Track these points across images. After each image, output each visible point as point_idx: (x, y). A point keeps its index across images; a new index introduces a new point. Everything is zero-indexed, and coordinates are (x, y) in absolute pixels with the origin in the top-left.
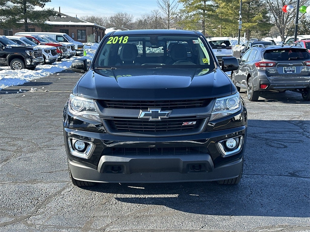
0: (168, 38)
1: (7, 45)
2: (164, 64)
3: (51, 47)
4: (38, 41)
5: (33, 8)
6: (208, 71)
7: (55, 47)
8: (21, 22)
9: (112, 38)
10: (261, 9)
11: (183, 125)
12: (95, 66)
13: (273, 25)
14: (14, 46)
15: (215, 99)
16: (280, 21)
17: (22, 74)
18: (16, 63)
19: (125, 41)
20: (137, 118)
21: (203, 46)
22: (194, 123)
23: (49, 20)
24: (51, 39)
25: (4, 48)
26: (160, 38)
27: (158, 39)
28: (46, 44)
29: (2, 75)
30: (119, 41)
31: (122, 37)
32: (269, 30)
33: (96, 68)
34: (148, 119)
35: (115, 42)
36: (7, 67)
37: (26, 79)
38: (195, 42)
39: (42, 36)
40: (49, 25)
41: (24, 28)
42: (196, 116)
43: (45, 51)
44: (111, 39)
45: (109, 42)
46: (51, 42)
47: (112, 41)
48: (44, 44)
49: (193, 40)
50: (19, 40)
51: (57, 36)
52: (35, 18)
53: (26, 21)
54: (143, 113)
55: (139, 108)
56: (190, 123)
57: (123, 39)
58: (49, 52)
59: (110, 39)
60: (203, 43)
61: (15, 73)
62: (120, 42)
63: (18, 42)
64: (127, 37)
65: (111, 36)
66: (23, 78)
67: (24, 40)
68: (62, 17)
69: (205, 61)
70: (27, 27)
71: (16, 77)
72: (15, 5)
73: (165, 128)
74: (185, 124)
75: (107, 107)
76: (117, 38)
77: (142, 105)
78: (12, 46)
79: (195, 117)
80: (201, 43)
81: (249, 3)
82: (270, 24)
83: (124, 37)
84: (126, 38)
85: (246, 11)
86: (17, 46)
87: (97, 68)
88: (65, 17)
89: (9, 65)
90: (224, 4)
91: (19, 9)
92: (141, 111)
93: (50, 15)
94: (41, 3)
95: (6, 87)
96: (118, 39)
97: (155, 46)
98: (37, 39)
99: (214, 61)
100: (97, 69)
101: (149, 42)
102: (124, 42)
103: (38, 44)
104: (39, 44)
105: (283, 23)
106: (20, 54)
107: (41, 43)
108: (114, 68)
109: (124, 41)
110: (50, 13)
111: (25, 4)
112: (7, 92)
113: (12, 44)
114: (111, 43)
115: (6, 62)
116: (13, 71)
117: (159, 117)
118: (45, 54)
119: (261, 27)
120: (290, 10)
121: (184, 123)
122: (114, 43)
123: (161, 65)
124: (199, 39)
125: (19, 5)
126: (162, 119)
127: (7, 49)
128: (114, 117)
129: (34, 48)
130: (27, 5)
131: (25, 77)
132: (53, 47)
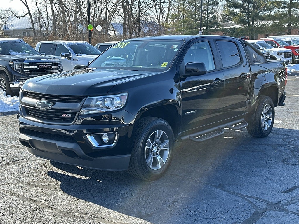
4: (278, 44)
7: (290, 50)
8: (285, 26)
11: (62, 116)
22: (70, 115)
38: (173, 47)
43: (277, 54)
50: (256, 44)
53: (290, 25)
56: (67, 115)
57: (125, 44)
58: (282, 55)
64: (129, 43)
67: (260, 44)
70: (289, 31)
74: (64, 115)
79: (69, 110)
84: (127, 43)
102: (122, 47)
103: (277, 47)
104: (279, 47)
107: (281, 46)
111: (290, 9)
117: (45, 108)
118: (277, 56)
130: (292, 9)
132: (287, 49)
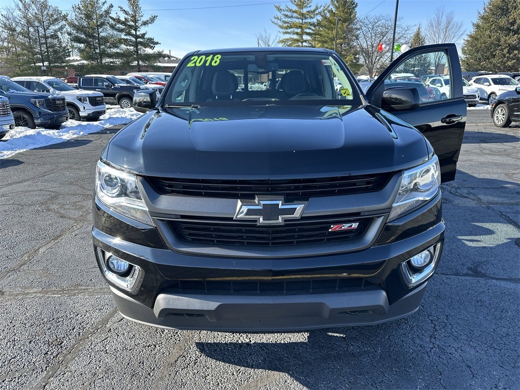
0: (282, 58)
1: (116, 85)
2: (277, 100)
3: (158, 86)
4: (147, 81)
5: (145, 51)
6: (349, 109)
8: (134, 64)
9: (196, 57)
10: (352, 51)
11: (330, 230)
12: (165, 102)
13: (363, 66)
14: (122, 85)
15: (400, 172)
16: (369, 62)
17: (129, 113)
18: (125, 101)
19: (216, 62)
20: (231, 219)
21: (338, 70)
22: (355, 225)
23: (160, 62)
24: (160, 79)
25: (113, 87)
26: (271, 57)
27: (268, 59)
28: (154, 84)
29: (110, 114)
30: (206, 61)
31: (211, 56)
32: (359, 70)
33: (167, 106)
34: (256, 221)
35: (199, 63)
36: (117, 106)
37: (132, 117)
38: (325, 63)
39: (151, 76)
40: (160, 67)
41: (137, 69)
42: (360, 213)
44: (194, 59)
45: (191, 65)
46: (159, 82)
47: (195, 62)
48: (152, 84)
49: (323, 61)
50: (128, 79)
51: (166, 76)
52: (147, 60)
53: (138, 63)
54: (245, 209)
55: (236, 197)
56: (345, 227)
57: (212, 59)
59: (192, 59)
60: (337, 65)
61: (123, 112)
62: (207, 64)
63: (128, 82)
64: (220, 56)
65: (195, 55)
66: (129, 117)
67: (133, 80)
68: (172, 59)
69: (345, 94)
70: (139, 68)
71: (123, 116)
72: (127, 47)
73: (293, 237)
74: (333, 228)
75: (165, 192)
76: (204, 57)
77: (242, 189)
78: (120, 85)
79: (358, 214)
80: (335, 65)
81: (341, 45)
82: (360, 65)
83: (214, 56)
84: (217, 58)
85: (339, 51)
86: (125, 85)
87: (169, 105)
88: (175, 59)
89: (119, 104)
90: (320, 44)
91: (132, 52)
92: (239, 203)
93: (160, 57)
94: (151, 45)
95: (111, 126)
96: (206, 58)
97: (263, 70)
98: (146, 79)
99: (360, 93)
100: (169, 108)
101: (253, 64)
102: (213, 64)
103: (146, 83)
104: (148, 83)
105: (372, 64)
106: (128, 93)
107: (150, 82)
108: (196, 106)
109: (214, 62)
110: (160, 56)
111: (137, 47)
112: (108, 132)
113: (120, 83)
114: (193, 65)
115: (116, 101)
116: (121, 109)
117: (280, 217)
119: (352, 67)
120: (385, 48)
121: (332, 226)
122: (198, 65)
123: (273, 100)
124: (330, 58)
125: (132, 48)
126: (285, 221)
127: (115, 88)
128: (181, 215)
129: (141, 87)
130: (139, 47)
131: (132, 115)
